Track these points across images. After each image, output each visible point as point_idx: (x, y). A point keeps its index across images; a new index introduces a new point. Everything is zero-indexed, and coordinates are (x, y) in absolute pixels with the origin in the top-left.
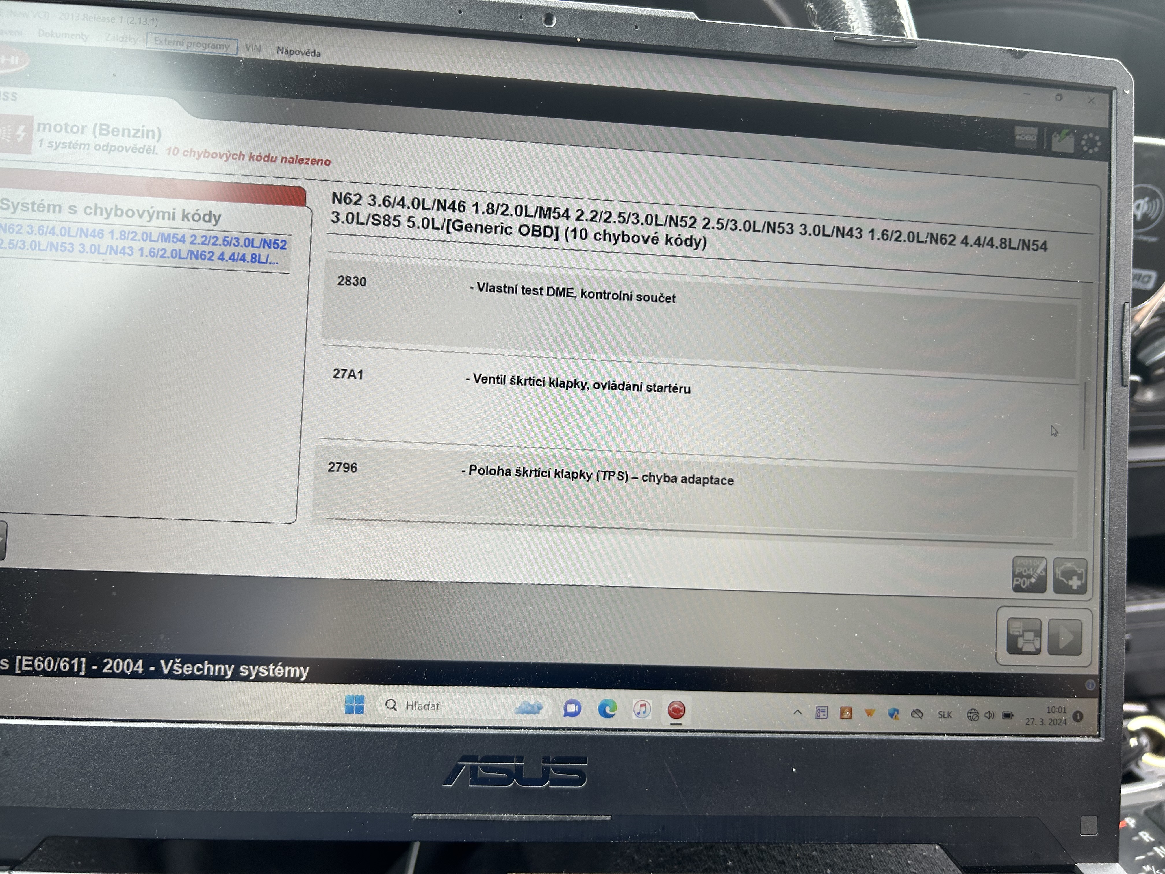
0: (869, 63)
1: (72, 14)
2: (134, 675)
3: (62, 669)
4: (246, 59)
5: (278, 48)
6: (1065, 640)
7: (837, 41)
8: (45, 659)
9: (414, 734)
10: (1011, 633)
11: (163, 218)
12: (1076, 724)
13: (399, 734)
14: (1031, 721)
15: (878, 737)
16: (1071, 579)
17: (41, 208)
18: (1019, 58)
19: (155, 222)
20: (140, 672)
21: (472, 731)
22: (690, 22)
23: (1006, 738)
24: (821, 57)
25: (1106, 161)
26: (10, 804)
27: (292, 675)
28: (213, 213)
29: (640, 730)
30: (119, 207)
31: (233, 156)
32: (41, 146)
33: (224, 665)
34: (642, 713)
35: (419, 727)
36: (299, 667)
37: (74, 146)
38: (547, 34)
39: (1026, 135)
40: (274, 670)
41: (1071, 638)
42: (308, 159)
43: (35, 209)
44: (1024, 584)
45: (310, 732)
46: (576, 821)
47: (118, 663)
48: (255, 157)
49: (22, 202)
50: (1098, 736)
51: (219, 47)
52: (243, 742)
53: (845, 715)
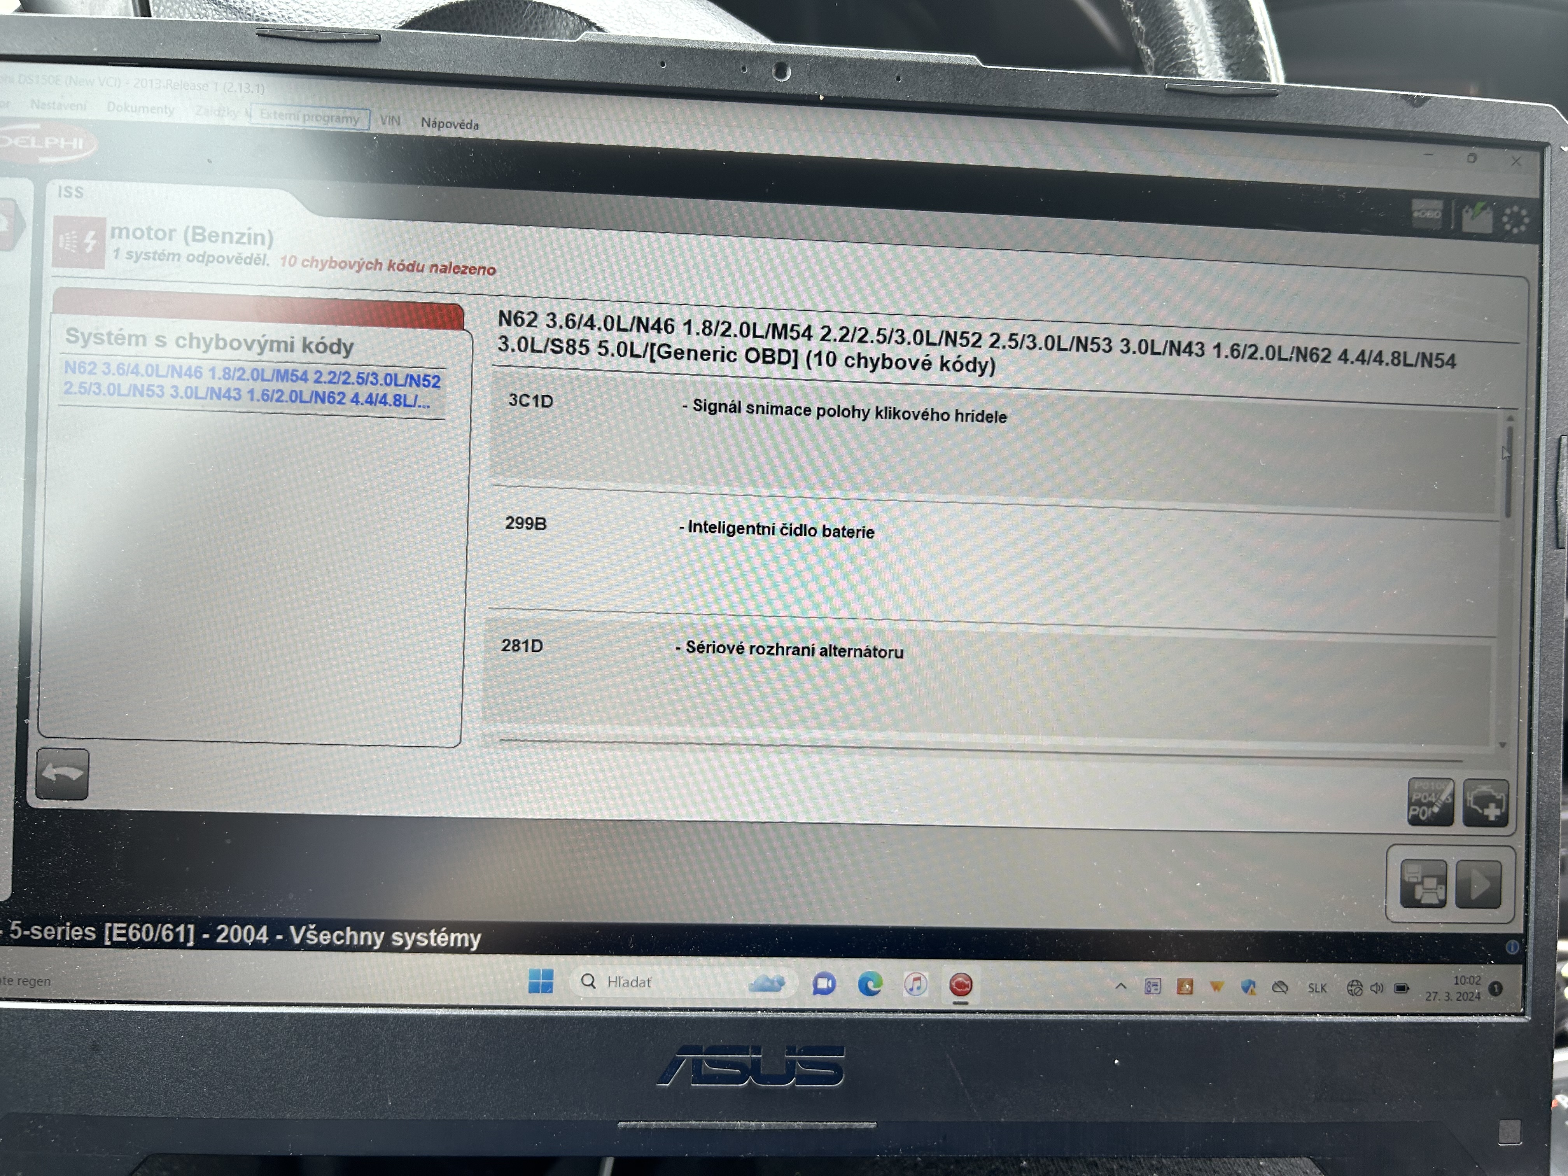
0: (1214, 119)
1: (151, 81)
2: (257, 946)
3: (164, 939)
4: (381, 135)
5: (423, 119)
6: (1478, 888)
7: (1169, 90)
8: (142, 926)
9: (618, 1019)
10: (1406, 879)
11: (279, 350)
12: (1492, 998)
13: (599, 1019)
14: (1433, 995)
15: (1227, 1018)
16: (1488, 807)
17: (120, 339)
18: (1417, 107)
19: (268, 355)
21: (694, 1014)
22: (971, 69)
23: (1399, 1019)
24: (1148, 112)
25: (1536, 243)
26: (101, 1113)
27: (459, 944)
28: (343, 341)
29: (913, 1011)
30: (220, 337)
31: (368, 266)
32: (116, 257)
33: (372, 933)
34: (915, 988)
35: (625, 1009)
36: (469, 934)
37: (160, 256)
38: (779, 91)
39: (1427, 210)
40: (436, 937)
41: (1487, 885)
42: (466, 267)
44: (1423, 814)
45: (484, 1018)
46: (830, 1131)
48: (395, 266)
49: (94, 332)
50: (1523, 1014)
51: (345, 120)
52: (399, 1032)
53: (1184, 991)
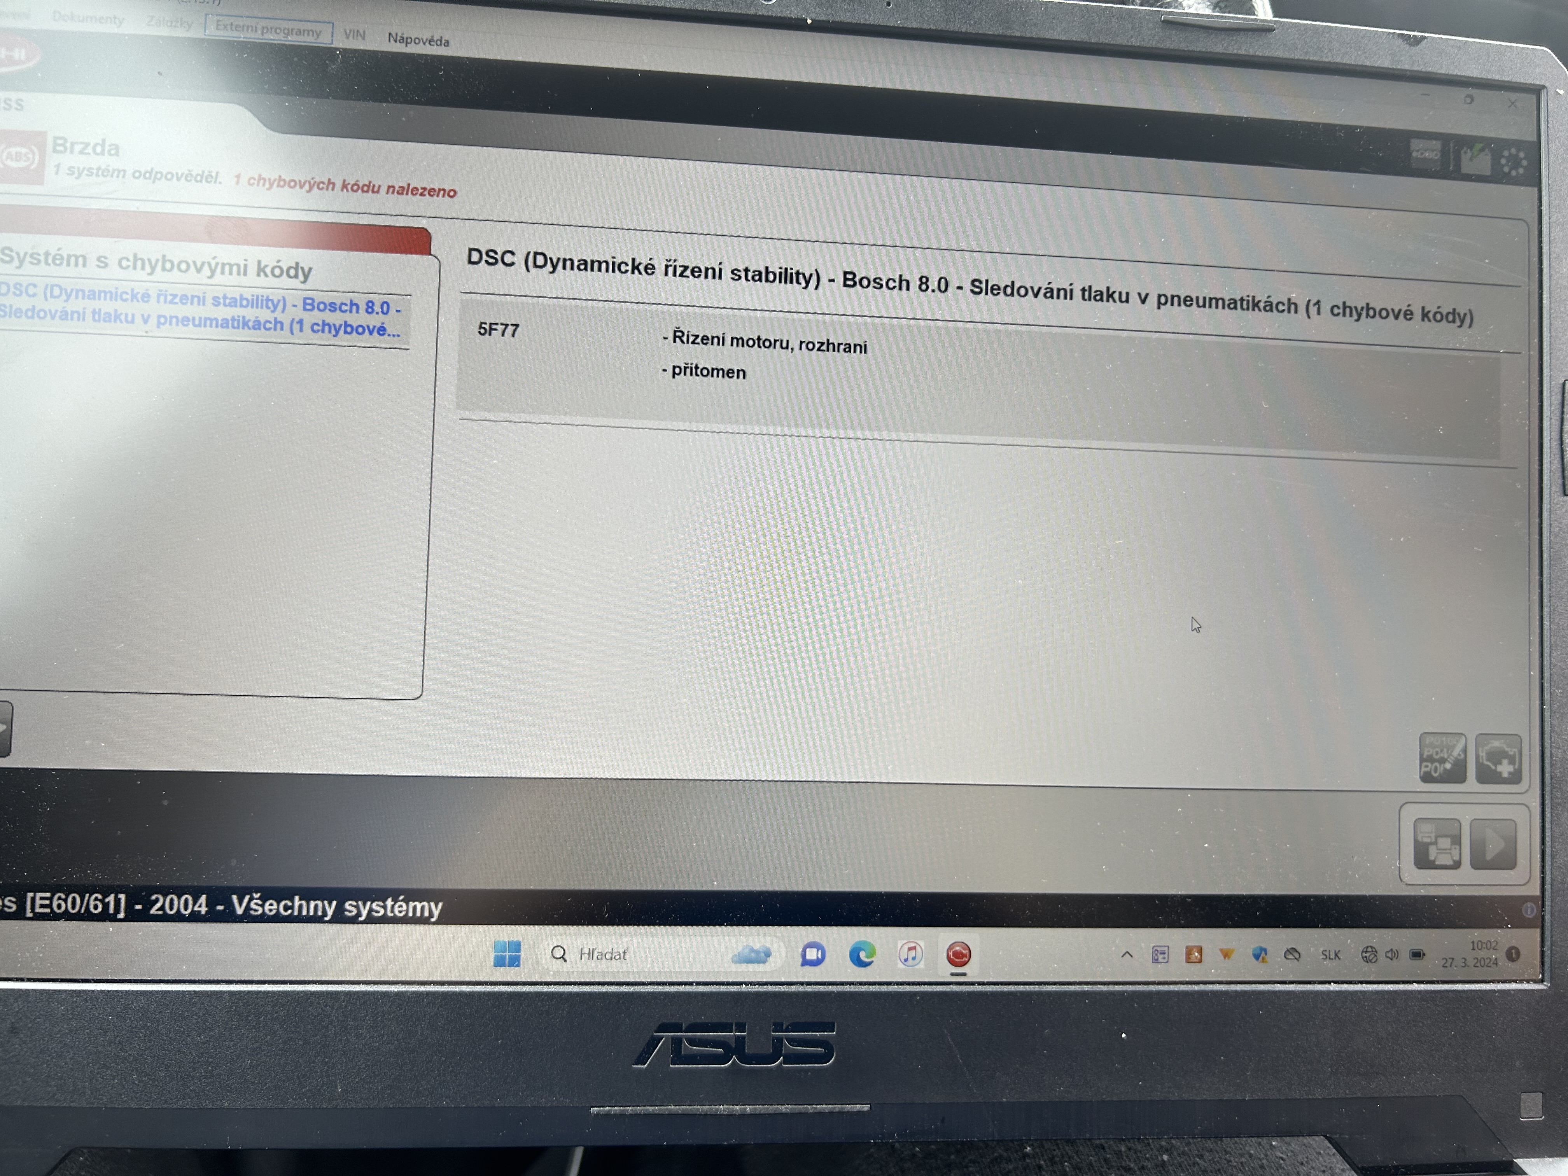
0: (1211, 52)
2: (195, 917)
3: (92, 910)
4: (345, 50)
5: (390, 34)
6: (1492, 850)
7: (1166, 22)
8: (67, 896)
9: (591, 994)
10: (1420, 839)
11: (231, 273)
12: (1510, 964)
13: (570, 994)
14: (1450, 961)
15: (1239, 988)
16: (1500, 763)
18: (1414, 46)
19: (218, 278)
20: (203, 913)
21: (673, 989)
23: (1415, 987)
24: (1144, 44)
25: (1534, 186)
26: (19, 1103)
27: (418, 914)
28: (301, 265)
29: (909, 984)
30: (167, 258)
32: (57, 173)
33: (322, 901)
34: (910, 958)
35: (599, 984)
36: (429, 903)
37: (104, 172)
38: (766, 14)
39: (1426, 150)
40: (393, 906)
41: (1502, 845)
43: (50, 261)
44: (1436, 771)
45: (445, 995)
46: (821, 1114)
47: (172, 900)
49: (30, 252)
50: (1542, 981)
51: (306, 33)
52: (351, 1010)
53: (1193, 958)
